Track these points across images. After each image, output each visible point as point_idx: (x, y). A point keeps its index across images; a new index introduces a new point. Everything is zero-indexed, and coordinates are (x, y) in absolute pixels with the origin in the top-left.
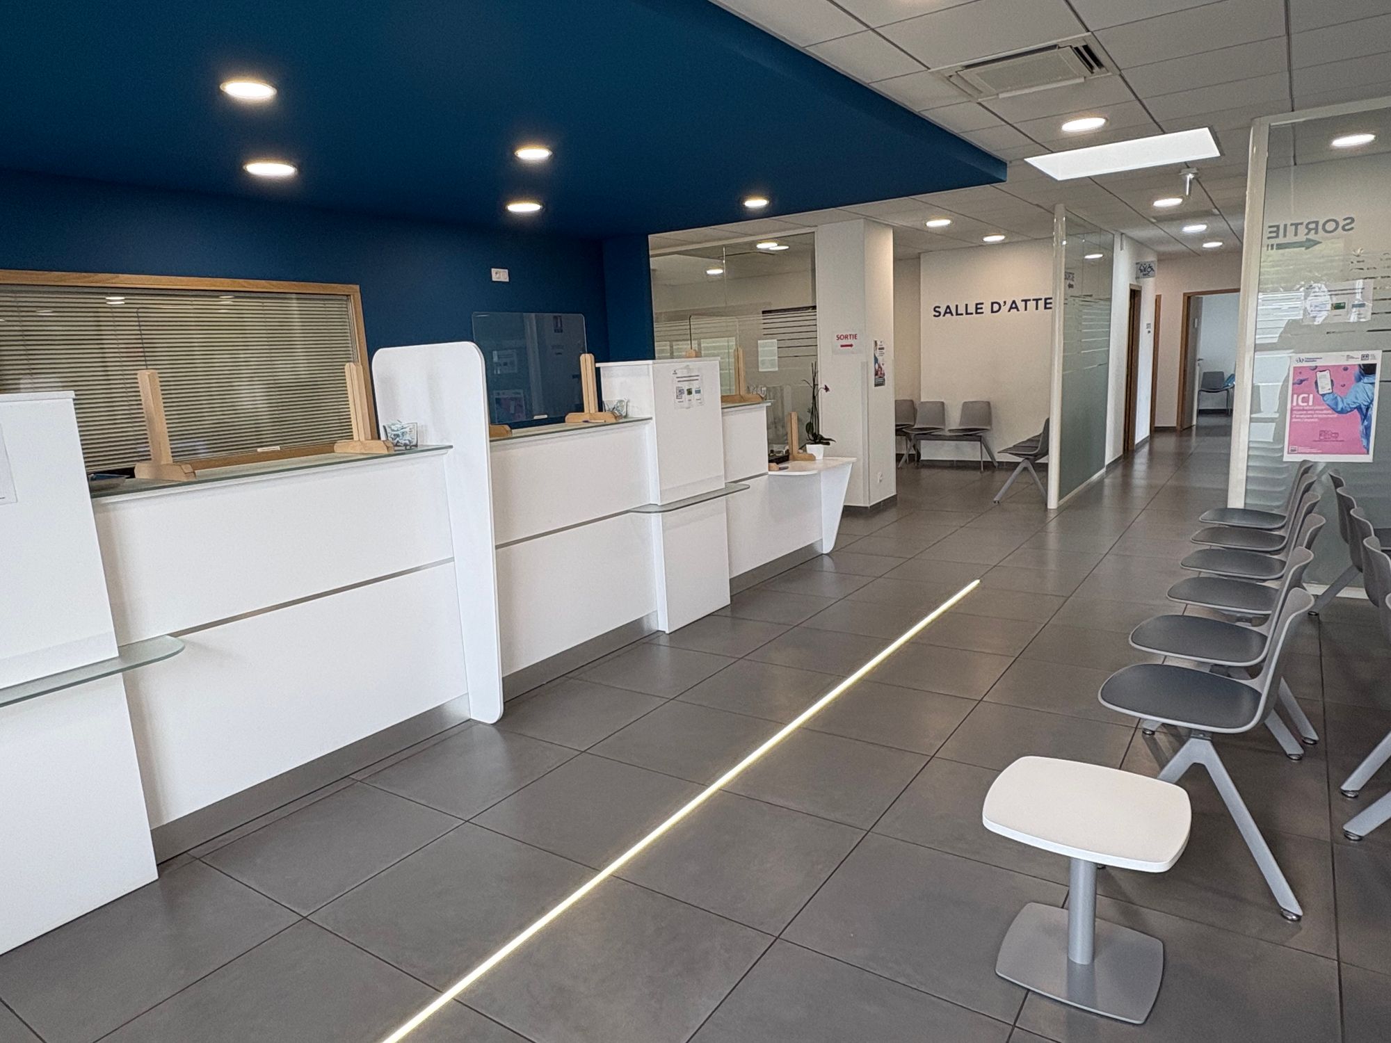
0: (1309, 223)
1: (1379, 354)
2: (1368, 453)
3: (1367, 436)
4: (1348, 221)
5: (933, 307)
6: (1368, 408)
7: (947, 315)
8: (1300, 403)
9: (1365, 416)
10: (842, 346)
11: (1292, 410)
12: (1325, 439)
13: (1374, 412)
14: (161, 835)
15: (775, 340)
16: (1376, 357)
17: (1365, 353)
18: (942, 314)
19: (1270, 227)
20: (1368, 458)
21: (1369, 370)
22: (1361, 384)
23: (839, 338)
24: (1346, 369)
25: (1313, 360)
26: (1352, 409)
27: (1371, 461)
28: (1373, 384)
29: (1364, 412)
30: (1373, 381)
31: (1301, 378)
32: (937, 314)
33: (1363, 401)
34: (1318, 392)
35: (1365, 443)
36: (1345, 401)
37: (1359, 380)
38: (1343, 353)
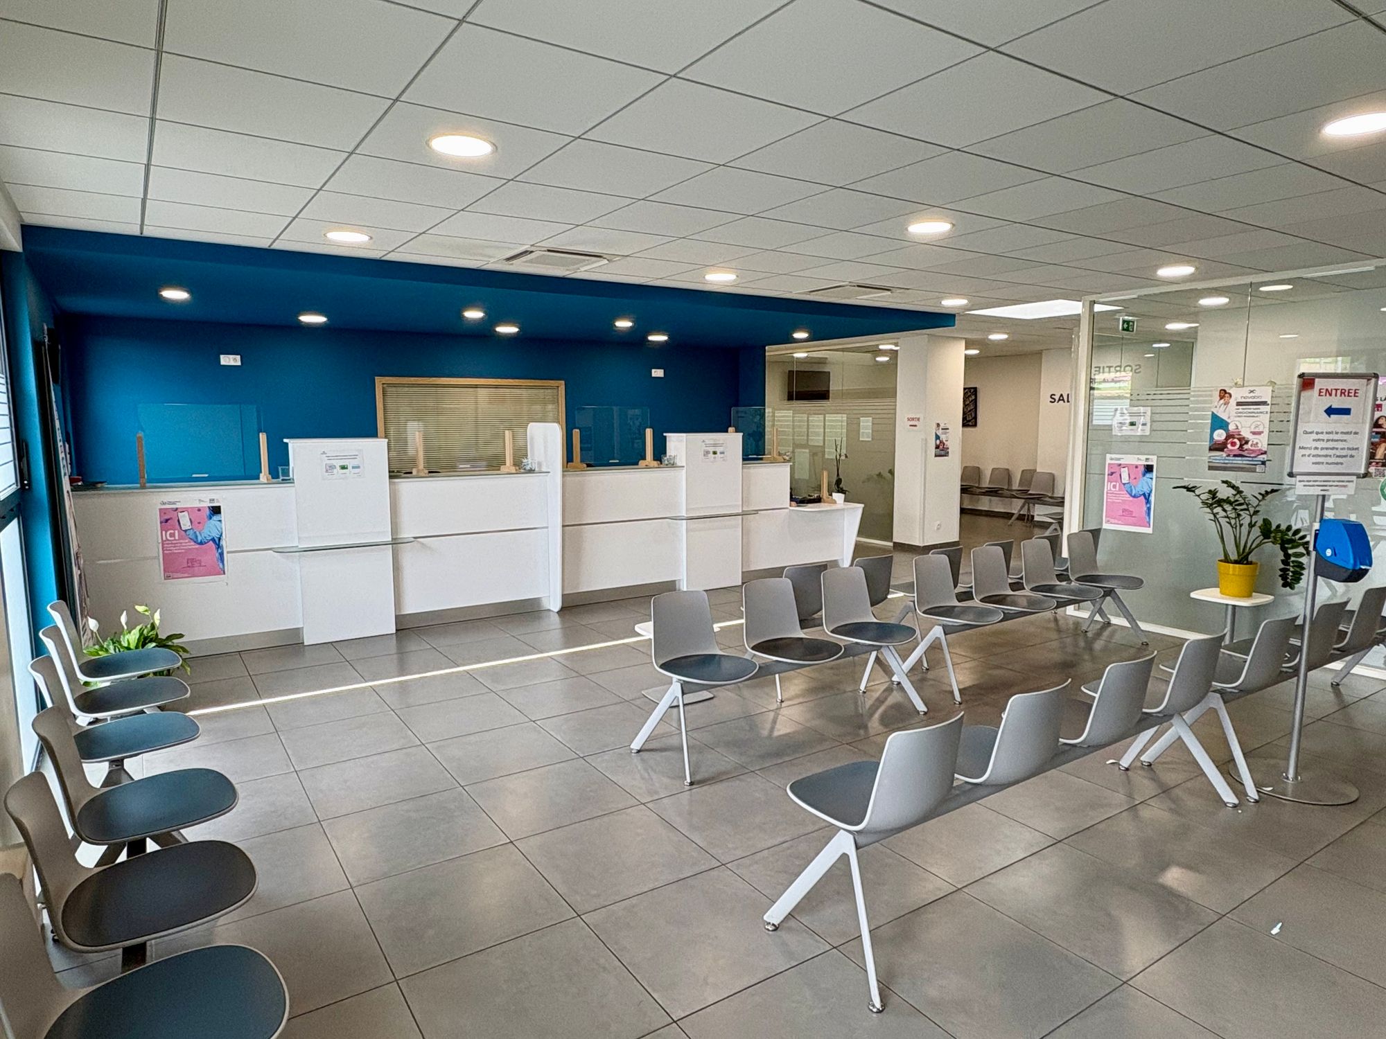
0: (1116, 367)
1: (1155, 458)
2: (1150, 527)
3: (1149, 514)
4: (1138, 367)
5: (1050, 394)
6: (1149, 495)
7: (1060, 402)
8: (1112, 489)
9: (1148, 501)
10: (911, 426)
11: (1107, 493)
12: (1127, 514)
13: (1152, 498)
14: (399, 618)
15: (871, 418)
16: (1153, 461)
17: (1148, 457)
18: (1057, 399)
19: (1095, 367)
20: (1149, 530)
21: (1149, 469)
22: (1145, 478)
23: (909, 419)
24: (1137, 467)
25: (1119, 459)
26: (1141, 495)
27: (1151, 532)
28: (1151, 478)
29: (1147, 498)
30: (1151, 477)
31: (1113, 471)
32: (1053, 400)
33: (1146, 490)
34: (1121, 481)
35: (1148, 520)
36: (1137, 489)
37: (1144, 475)
38: (1135, 456)
